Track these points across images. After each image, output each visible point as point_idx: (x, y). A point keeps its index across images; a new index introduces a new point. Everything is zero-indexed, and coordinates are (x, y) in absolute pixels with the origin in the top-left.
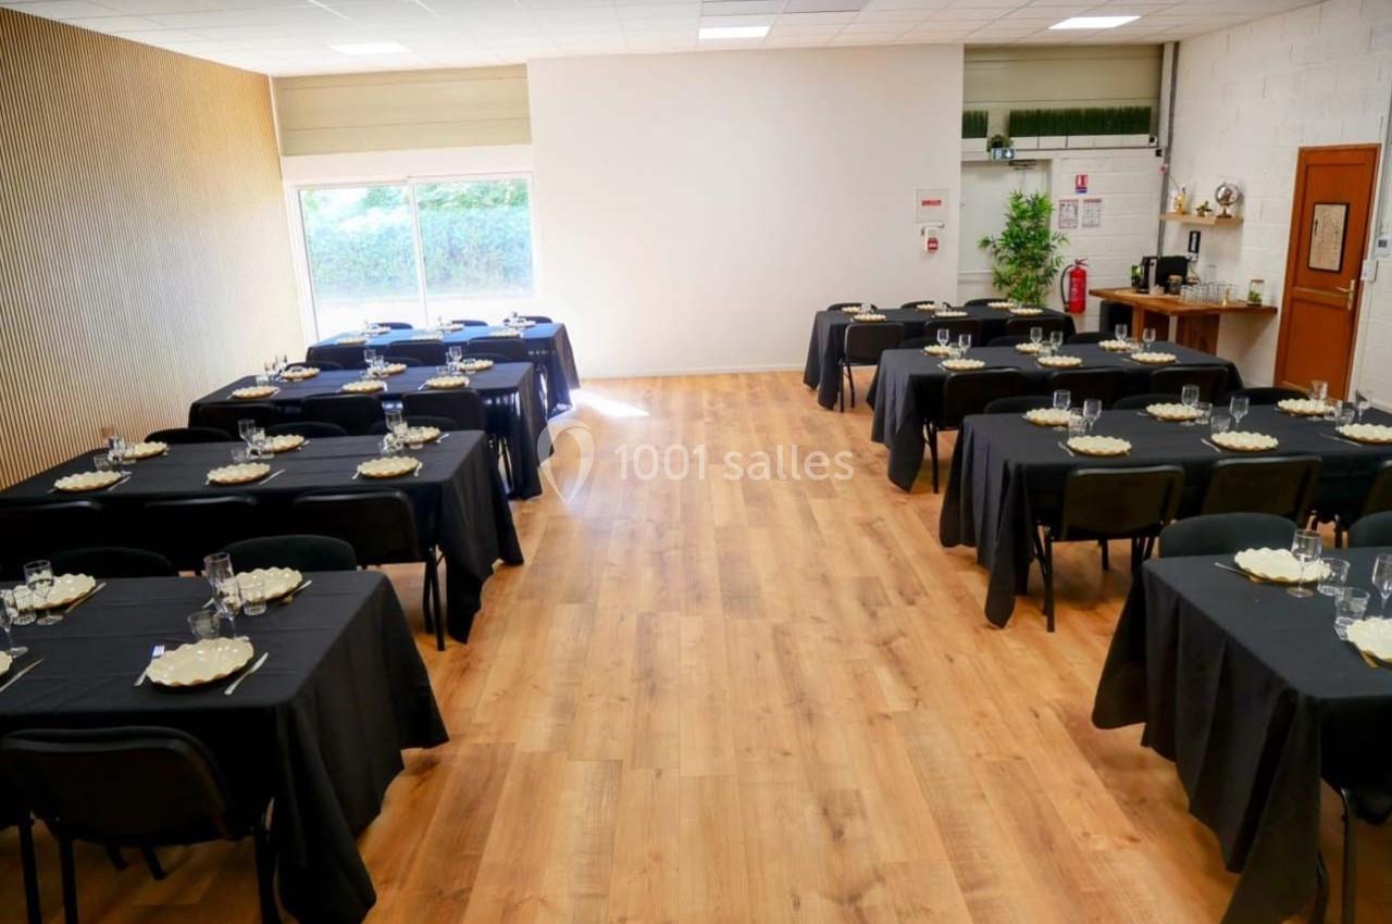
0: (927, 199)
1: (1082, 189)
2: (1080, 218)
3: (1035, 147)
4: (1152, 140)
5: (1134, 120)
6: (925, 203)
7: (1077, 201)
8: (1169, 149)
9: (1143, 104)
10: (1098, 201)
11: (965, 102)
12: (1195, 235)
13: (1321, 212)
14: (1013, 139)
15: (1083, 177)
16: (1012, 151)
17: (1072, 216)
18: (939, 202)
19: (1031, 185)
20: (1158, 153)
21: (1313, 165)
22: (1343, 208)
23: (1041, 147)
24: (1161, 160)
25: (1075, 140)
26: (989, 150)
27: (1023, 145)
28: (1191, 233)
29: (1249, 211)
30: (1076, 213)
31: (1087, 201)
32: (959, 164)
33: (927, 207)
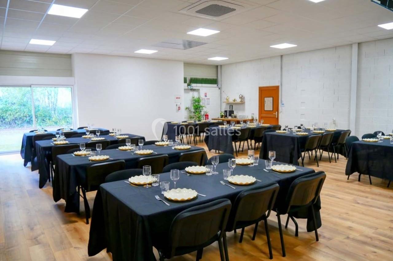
0: (177, 97)
1: (206, 96)
2: (206, 103)
3: (201, 86)
4: (217, 86)
5: (214, 81)
6: (177, 98)
7: (205, 99)
8: (221, 88)
9: (215, 78)
10: (209, 99)
11: (184, 75)
12: (231, 106)
13: (266, 99)
14: (192, 84)
15: (206, 93)
16: (193, 87)
17: (204, 102)
18: (180, 98)
19: (196, 95)
20: (219, 89)
21: (263, 90)
22: (272, 98)
23: (197, 86)
24: (220, 90)
25: (204, 85)
26: (187, 86)
27: (194, 86)
28: (230, 106)
29: (247, 101)
30: (205, 102)
31: (207, 99)
32: (183, 90)
33: (177, 99)
